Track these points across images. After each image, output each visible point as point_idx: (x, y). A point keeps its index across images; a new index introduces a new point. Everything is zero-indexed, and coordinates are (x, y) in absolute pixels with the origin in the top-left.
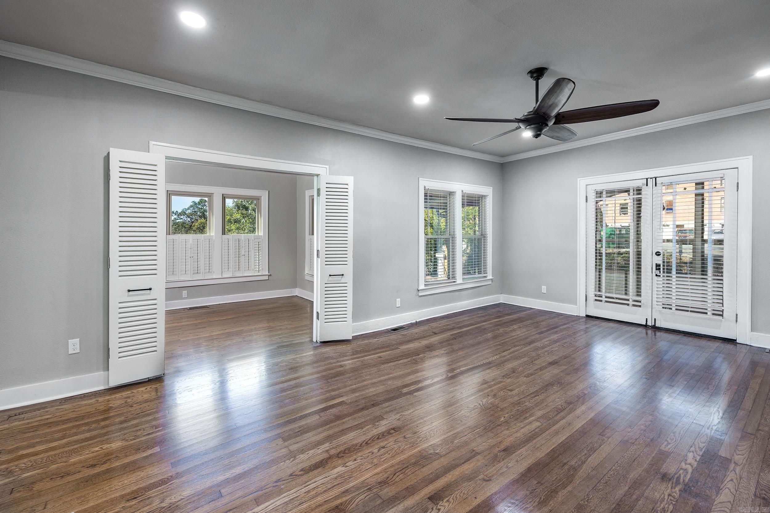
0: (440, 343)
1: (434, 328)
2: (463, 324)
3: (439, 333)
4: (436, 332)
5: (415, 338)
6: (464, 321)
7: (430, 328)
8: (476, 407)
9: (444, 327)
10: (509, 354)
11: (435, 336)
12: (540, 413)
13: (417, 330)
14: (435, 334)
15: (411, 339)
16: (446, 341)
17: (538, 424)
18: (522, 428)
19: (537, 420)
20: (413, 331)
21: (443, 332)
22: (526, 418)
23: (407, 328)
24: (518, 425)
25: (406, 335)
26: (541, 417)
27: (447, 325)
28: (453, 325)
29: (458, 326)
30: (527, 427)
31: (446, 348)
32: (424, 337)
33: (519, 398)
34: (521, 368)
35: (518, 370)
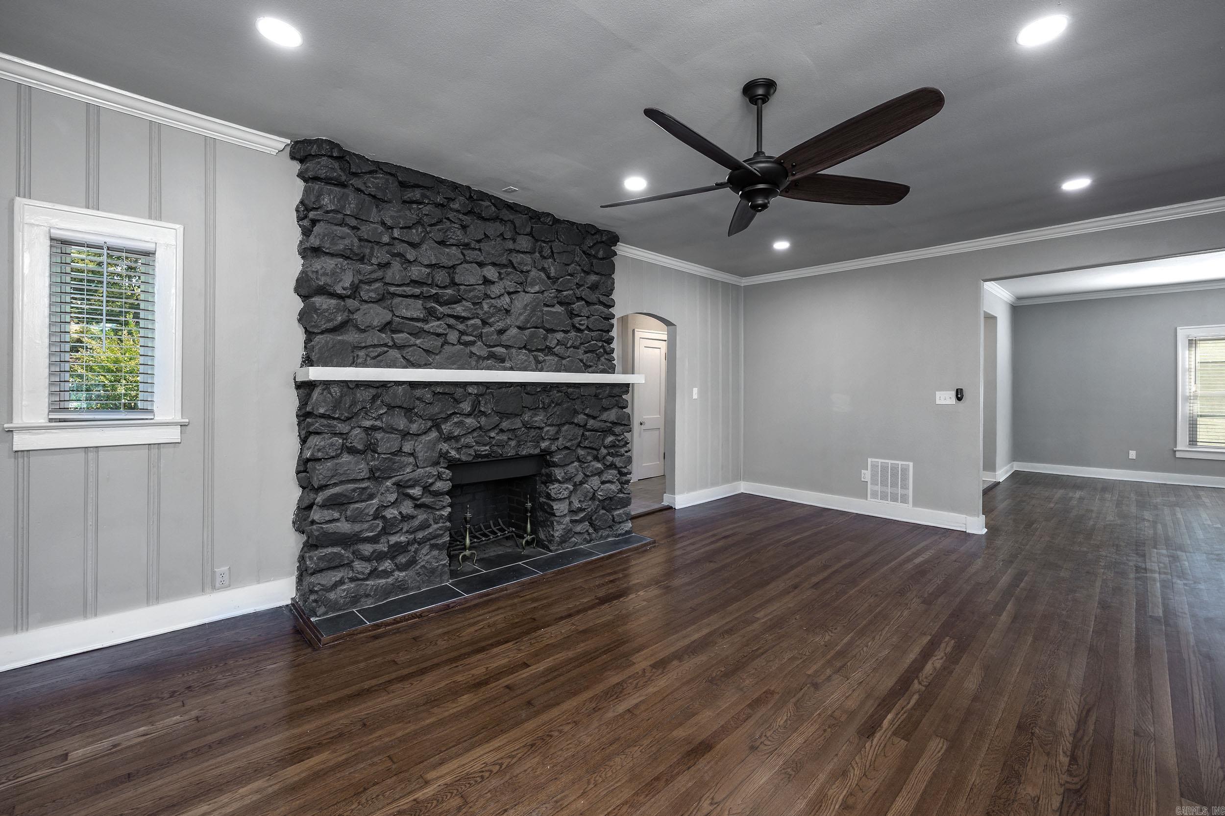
8: (834, 627)
12: (756, 626)
17: (758, 616)
18: (775, 610)
19: (758, 619)
22: (771, 620)
24: (779, 613)
26: (753, 622)
30: (769, 611)
33: (781, 645)
34: (782, 722)
35: (789, 715)
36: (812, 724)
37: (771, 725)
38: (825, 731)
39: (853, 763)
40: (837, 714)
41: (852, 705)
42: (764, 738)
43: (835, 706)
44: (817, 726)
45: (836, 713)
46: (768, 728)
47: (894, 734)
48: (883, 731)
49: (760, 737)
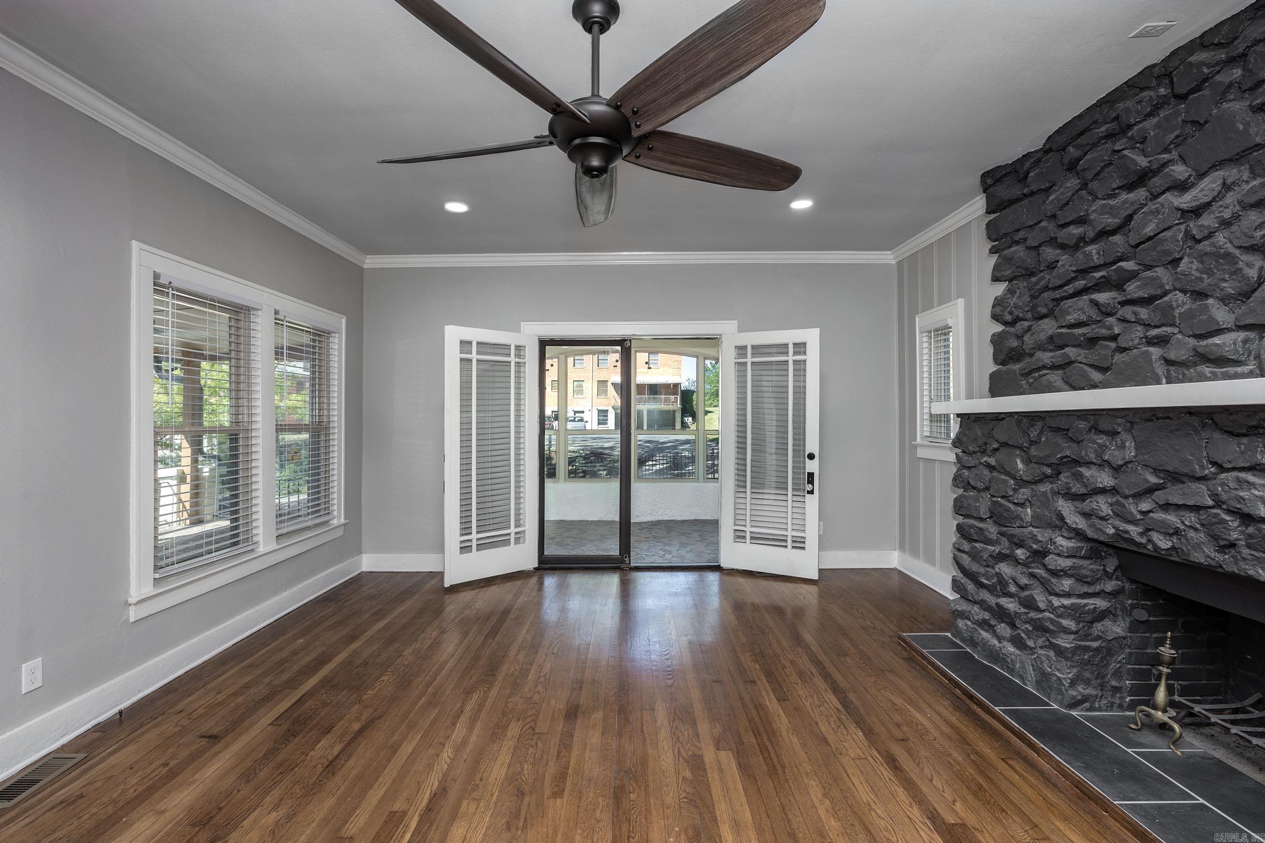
0: (247, 776)
1: (202, 716)
2: (296, 668)
3: (227, 732)
4: (215, 731)
5: (131, 794)
6: (295, 653)
7: (185, 722)
9: (240, 700)
10: (471, 728)
11: (217, 748)
13: (131, 748)
14: (214, 738)
15: (110, 810)
16: (266, 756)
20: (112, 760)
21: (242, 719)
23: (80, 756)
25: (81, 796)
27: (248, 686)
28: (267, 680)
29: (285, 677)
31: (276, 793)
32: (172, 775)
34: (526, 766)
35: (523, 777)
36: (496, 779)
37: (534, 758)
38: (481, 779)
39: (449, 761)
40: (473, 807)
41: (457, 830)
42: (533, 744)
43: (477, 817)
44: (490, 780)
45: (475, 806)
46: (535, 754)
47: (405, 813)
48: (418, 811)
49: (536, 743)
